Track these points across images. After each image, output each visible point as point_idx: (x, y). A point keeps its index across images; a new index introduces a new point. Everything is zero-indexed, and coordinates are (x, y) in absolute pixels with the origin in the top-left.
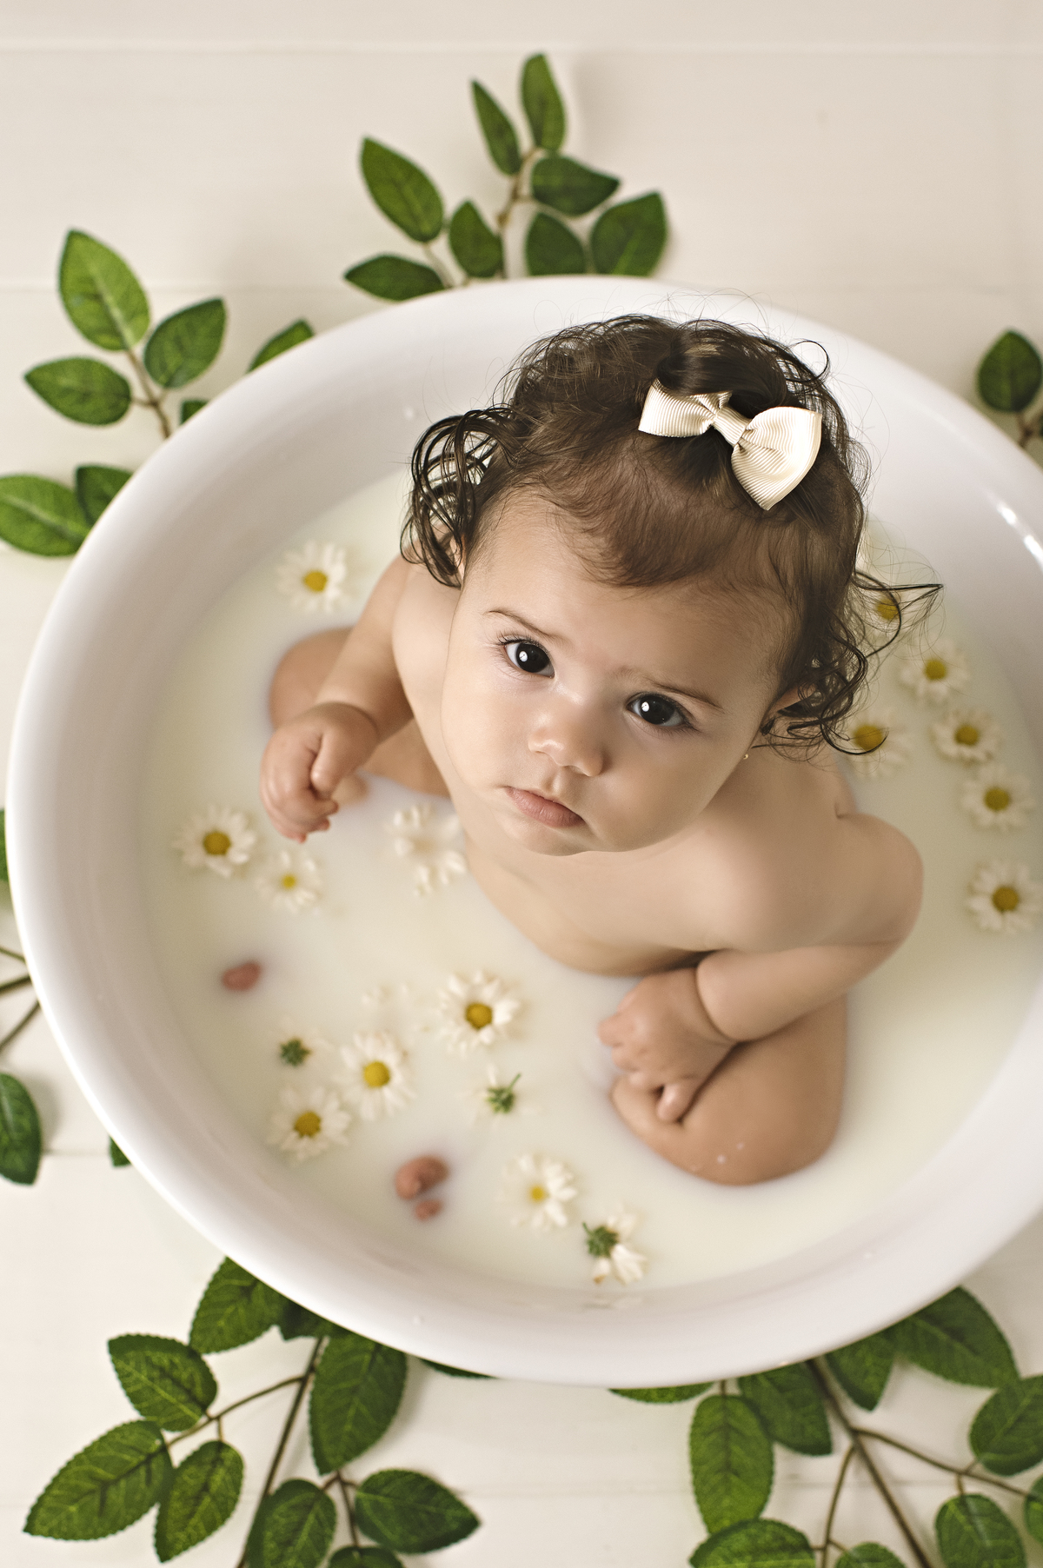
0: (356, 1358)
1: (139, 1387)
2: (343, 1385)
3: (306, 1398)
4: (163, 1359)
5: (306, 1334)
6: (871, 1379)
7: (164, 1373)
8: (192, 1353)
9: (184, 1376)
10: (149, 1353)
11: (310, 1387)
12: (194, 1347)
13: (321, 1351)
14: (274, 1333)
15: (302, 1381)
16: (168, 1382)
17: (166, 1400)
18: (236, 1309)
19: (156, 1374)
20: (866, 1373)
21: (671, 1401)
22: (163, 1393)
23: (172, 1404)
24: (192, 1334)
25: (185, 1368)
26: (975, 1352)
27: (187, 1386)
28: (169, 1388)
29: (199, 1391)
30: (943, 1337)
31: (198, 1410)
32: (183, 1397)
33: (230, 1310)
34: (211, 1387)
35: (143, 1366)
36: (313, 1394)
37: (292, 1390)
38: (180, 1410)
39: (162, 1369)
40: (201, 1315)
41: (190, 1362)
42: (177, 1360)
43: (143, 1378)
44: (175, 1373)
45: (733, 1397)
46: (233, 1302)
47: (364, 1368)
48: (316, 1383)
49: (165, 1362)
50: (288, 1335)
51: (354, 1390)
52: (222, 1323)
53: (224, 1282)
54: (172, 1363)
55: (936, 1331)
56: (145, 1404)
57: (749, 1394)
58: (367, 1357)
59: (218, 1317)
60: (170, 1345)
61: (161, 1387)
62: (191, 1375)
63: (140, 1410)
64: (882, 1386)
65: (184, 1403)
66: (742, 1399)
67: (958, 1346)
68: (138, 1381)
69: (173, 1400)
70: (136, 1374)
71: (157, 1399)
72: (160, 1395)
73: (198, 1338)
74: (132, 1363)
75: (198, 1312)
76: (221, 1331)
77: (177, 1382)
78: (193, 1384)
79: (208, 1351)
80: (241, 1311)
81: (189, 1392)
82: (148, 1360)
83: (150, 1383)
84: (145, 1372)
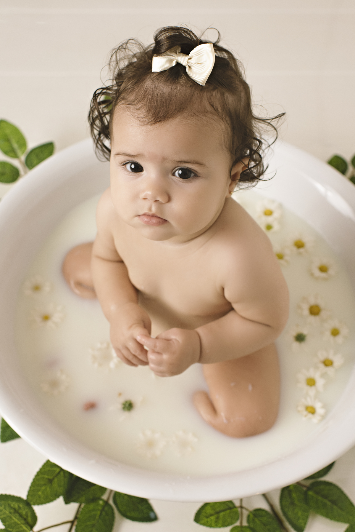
0: (94, 513)
1: (5, 516)
2: (89, 523)
3: (74, 528)
4: (15, 505)
5: (75, 501)
6: (300, 521)
7: (16, 511)
8: (28, 504)
9: (24, 513)
10: (10, 502)
11: (76, 523)
12: (28, 501)
13: (81, 510)
14: (61, 499)
15: (72, 522)
16: (17, 515)
17: (15, 522)
18: (46, 488)
19: (12, 511)
20: (299, 518)
21: (220, 527)
22: (14, 518)
23: (18, 524)
24: (28, 496)
25: (24, 509)
26: (342, 510)
27: (25, 517)
28: (18, 517)
29: (30, 520)
30: (329, 503)
31: (29, 528)
32: (23, 522)
33: (43, 488)
34: (35, 519)
35: (7, 507)
36: (77, 526)
37: (68, 526)
38: (21, 527)
39: (15, 509)
40: (32, 488)
41: (26, 507)
42: (21, 506)
43: (7, 512)
44: (20, 511)
45: (245, 527)
46: (44, 485)
47: (97, 517)
48: (78, 522)
49: (16, 506)
50: (67, 501)
51: (93, 526)
52: (40, 493)
53: (41, 476)
54: (19, 507)
55: (325, 501)
56: (7, 523)
57: (252, 526)
58: (99, 512)
59: (39, 490)
60: (18, 499)
61: (14, 516)
62: (27, 513)
63: (5, 525)
64: (305, 524)
65: (24, 524)
66: (249, 527)
67: (335, 507)
68: (5, 513)
69: (19, 522)
70: (4, 511)
71: (12, 521)
72: (13, 520)
73: (30, 498)
74: (3, 506)
75: (30, 487)
76: (39, 497)
77: (21, 515)
78: (27, 517)
79: (34, 504)
80: (48, 489)
81: (25, 520)
82: (9, 505)
83: (10, 515)
84: (8, 510)
